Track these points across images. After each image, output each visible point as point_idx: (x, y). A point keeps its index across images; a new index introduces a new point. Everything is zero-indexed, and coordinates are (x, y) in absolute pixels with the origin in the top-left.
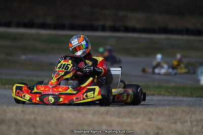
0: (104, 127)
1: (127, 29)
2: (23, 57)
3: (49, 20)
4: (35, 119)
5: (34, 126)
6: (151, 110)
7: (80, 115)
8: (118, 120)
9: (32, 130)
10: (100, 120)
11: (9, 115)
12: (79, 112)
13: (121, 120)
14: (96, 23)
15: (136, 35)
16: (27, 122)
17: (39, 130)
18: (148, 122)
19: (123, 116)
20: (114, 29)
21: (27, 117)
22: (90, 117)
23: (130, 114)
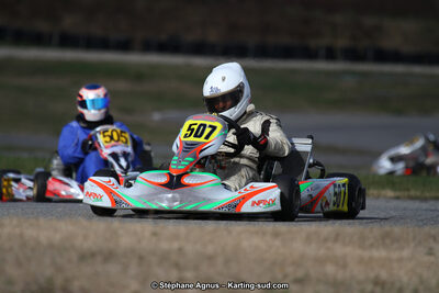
0: (330, 269)
1: (382, 56)
2: (157, 116)
3: (213, 36)
5: (177, 265)
6: (433, 232)
7: (277, 243)
8: (359, 252)
10: (322, 252)
11: (125, 241)
12: (276, 235)
13: (366, 254)
14: (313, 43)
15: (399, 68)
16: (164, 258)
17: (189, 275)
18: (427, 259)
19: (372, 246)
20: (353, 55)
21: (165, 246)
22: (298, 246)
23: (386, 240)
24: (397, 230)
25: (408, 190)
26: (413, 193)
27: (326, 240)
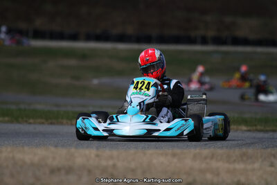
0: (209, 176)
2: (95, 82)
3: (130, 30)
4: (114, 166)
6: (273, 152)
7: (175, 160)
8: (227, 165)
10: (204, 166)
12: (174, 155)
13: (231, 166)
14: (193, 34)
15: (248, 49)
16: (104, 171)
18: (269, 169)
19: (235, 161)
20: (218, 41)
21: (104, 163)
22: (188, 162)
23: (244, 157)
24: (250, 151)
25: (256, 125)
26: (259, 127)
27: (206, 158)
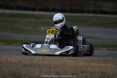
9: (48, 70)
